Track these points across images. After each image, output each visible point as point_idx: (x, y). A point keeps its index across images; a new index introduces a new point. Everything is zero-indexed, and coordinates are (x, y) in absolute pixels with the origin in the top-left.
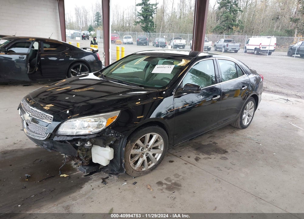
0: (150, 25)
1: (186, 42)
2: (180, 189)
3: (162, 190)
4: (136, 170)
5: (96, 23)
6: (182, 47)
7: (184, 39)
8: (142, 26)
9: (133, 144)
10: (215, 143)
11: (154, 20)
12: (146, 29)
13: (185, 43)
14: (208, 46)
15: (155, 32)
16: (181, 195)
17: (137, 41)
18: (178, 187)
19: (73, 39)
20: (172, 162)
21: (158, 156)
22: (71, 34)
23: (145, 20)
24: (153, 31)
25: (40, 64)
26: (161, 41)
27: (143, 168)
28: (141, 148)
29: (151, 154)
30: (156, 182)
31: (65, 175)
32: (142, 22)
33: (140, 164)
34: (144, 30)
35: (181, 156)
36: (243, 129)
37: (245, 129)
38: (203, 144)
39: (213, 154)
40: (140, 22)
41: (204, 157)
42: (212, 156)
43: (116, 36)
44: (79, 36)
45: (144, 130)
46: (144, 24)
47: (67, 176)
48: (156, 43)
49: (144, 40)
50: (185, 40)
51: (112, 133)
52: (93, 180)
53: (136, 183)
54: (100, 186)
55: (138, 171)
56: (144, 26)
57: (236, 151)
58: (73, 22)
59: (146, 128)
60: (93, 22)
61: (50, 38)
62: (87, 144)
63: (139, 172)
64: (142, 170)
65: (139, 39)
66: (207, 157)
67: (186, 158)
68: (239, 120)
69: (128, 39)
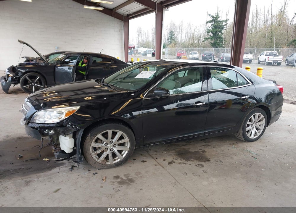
0: (219, 41)
1: (254, 56)
2: (131, 184)
3: (114, 182)
4: (99, 162)
5: (170, 41)
6: (248, 62)
7: (251, 53)
8: (211, 43)
9: (93, 137)
10: (204, 151)
11: (223, 36)
12: (214, 45)
13: (252, 58)
14: (278, 61)
15: (224, 47)
16: (127, 189)
17: (203, 56)
18: (130, 183)
19: (145, 56)
20: (144, 161)
21: (125, 154)
22: (144, 52)
23: (214, 36)
24: (221, 46)
25: (88, 74)
26: (227, 56)
27: (107, 162)
28: (105, 143)
29: (115, 150)
30: (114, 176)
31: (47, 159)
32: (211, 38)
33: (103, 157)
34: (212, 46)
35: (157, 158)
36: (248, 142)
37: (252, 143)
38: (190, 151)
39: (192, 161)
40: (209, 38)
41: (179, 162)
42: (189, 162)
43: (182, 53)
44: (150, 53)
45: (105, 126)
46: (212, 40)
47: (48, 160)
48: (221, 58)
49: (209, 55)
50: (252, 55)
51: (69, 125)
52: (65, 165)
53: (96, 173)
54: (66, 171)
55: (101, 164)
56: (213, 42)
57: (221, 161)
58: (149, 41)
59: (107, 125)
60: (166, 40)
61: (100, 53)
62: (51, 132)
63: (103, 165)
64: (105, 163)
65: (205, 55)
66: (183, 162)
67: (160, 160)
68: (241, 131)
69: (193, 55)
